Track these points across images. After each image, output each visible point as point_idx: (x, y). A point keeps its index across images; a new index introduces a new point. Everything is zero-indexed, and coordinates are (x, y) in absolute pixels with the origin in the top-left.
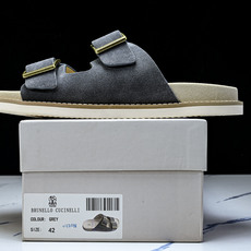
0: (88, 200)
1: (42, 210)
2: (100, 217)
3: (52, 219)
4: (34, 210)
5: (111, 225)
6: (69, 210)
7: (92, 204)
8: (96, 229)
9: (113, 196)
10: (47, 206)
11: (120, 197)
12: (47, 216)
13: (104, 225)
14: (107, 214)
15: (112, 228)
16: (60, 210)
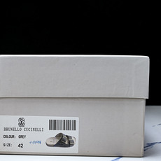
0: (51, 121)
1: (13, 129)
2: (60, 135)
3: (21, 137)
4: (6, 129)
5: (69, 142)
6: (35, 129)
7: (54, 125)
8: (57, 145)
9: (71, 119)
10: (17, 126)
11: (77, 119)
12: (17, 134)
13: (63, 142)
14: (66, 133)
15: (70, 144)
16: (27, 129)
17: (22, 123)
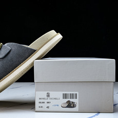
0: (63, 94)
1: (44, 99)
2: (69, 102)
3: (48, 103)
4: (40, 99)
6: (55, 99)
7: (65, 96)
8: (67, 107)
9: (74, 93)
10: (46, 97)
11: (77, 93)
12: (46, 101)
13: (70, 105)
14: (72, 100)
15: (74, 106)
16: (51, 99)
17: (48, 96)
